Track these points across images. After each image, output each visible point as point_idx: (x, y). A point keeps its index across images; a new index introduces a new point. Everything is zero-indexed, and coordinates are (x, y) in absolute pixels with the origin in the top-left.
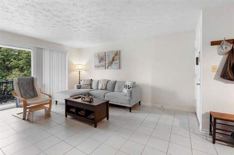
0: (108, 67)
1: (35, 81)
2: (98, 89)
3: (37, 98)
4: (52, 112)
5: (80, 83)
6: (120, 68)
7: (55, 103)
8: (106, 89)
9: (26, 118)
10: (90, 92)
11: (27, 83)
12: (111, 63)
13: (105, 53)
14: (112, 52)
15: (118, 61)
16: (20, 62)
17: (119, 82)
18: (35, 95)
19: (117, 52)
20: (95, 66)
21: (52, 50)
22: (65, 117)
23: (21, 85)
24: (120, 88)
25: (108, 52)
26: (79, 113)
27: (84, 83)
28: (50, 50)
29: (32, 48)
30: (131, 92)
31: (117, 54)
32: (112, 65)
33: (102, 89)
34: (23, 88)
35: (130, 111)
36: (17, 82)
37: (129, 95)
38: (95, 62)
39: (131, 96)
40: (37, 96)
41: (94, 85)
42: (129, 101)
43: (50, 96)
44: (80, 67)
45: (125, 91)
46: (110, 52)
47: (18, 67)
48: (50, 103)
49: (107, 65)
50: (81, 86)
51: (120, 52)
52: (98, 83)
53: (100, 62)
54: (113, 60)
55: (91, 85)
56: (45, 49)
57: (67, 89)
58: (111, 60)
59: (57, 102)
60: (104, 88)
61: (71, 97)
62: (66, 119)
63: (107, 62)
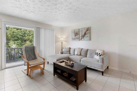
0: (81, 39)
1: (35, 48)
2: (75, 55)
3: (36, 60)
4: (45, 70)
5: (62, 50)
6: (90, 40)
7: (47, 63)
8: (80, 55)
9: (29, 74)
10: (69, 57)
11: (30, 50)
12: (83, 36)
13: (79, 29)
14: (85, 28)
15: (89, 35)
16: (30, 37)
17: (90, 50)
18: (35, 58)
19: (88, 28)
20: (72, 39)
21: (46, 29)
22: (53, 76)
23: (26, 51)
24: (91, 54)
25: (81, 29)
26: (63, 74)
27: (65, 50)
28: (45, 29)
29: (34, 28)
30: (103, 59)
31: (88, 29)
32: (84, 38)
33: (77, 55)
34: (28, 53)
35: (103, 75)
36: (25, 49)
37: (101, 61)
38: (72, 36)
39: (103, 62)
40: (36, 58)
41: (72, 52)
42: (102, 66)
43: (44, 59)
44: (62, 39)
45: (97, 57)
46: (83, 28)
47: (29, 40)
48: (44, 64)
49: (80, 38)
50: (63, 52)
51: (90, 27)
52: (75, 50)
53: (75, 36)
54: (85, 34)
55: (70, 51)
56: (41, 28)
57: (54, 54)
58: (83, 34)
59: (48, 62)
60: (79, 54)
61: (57, 60)
62: (54, 78)
63: (80, 36)
